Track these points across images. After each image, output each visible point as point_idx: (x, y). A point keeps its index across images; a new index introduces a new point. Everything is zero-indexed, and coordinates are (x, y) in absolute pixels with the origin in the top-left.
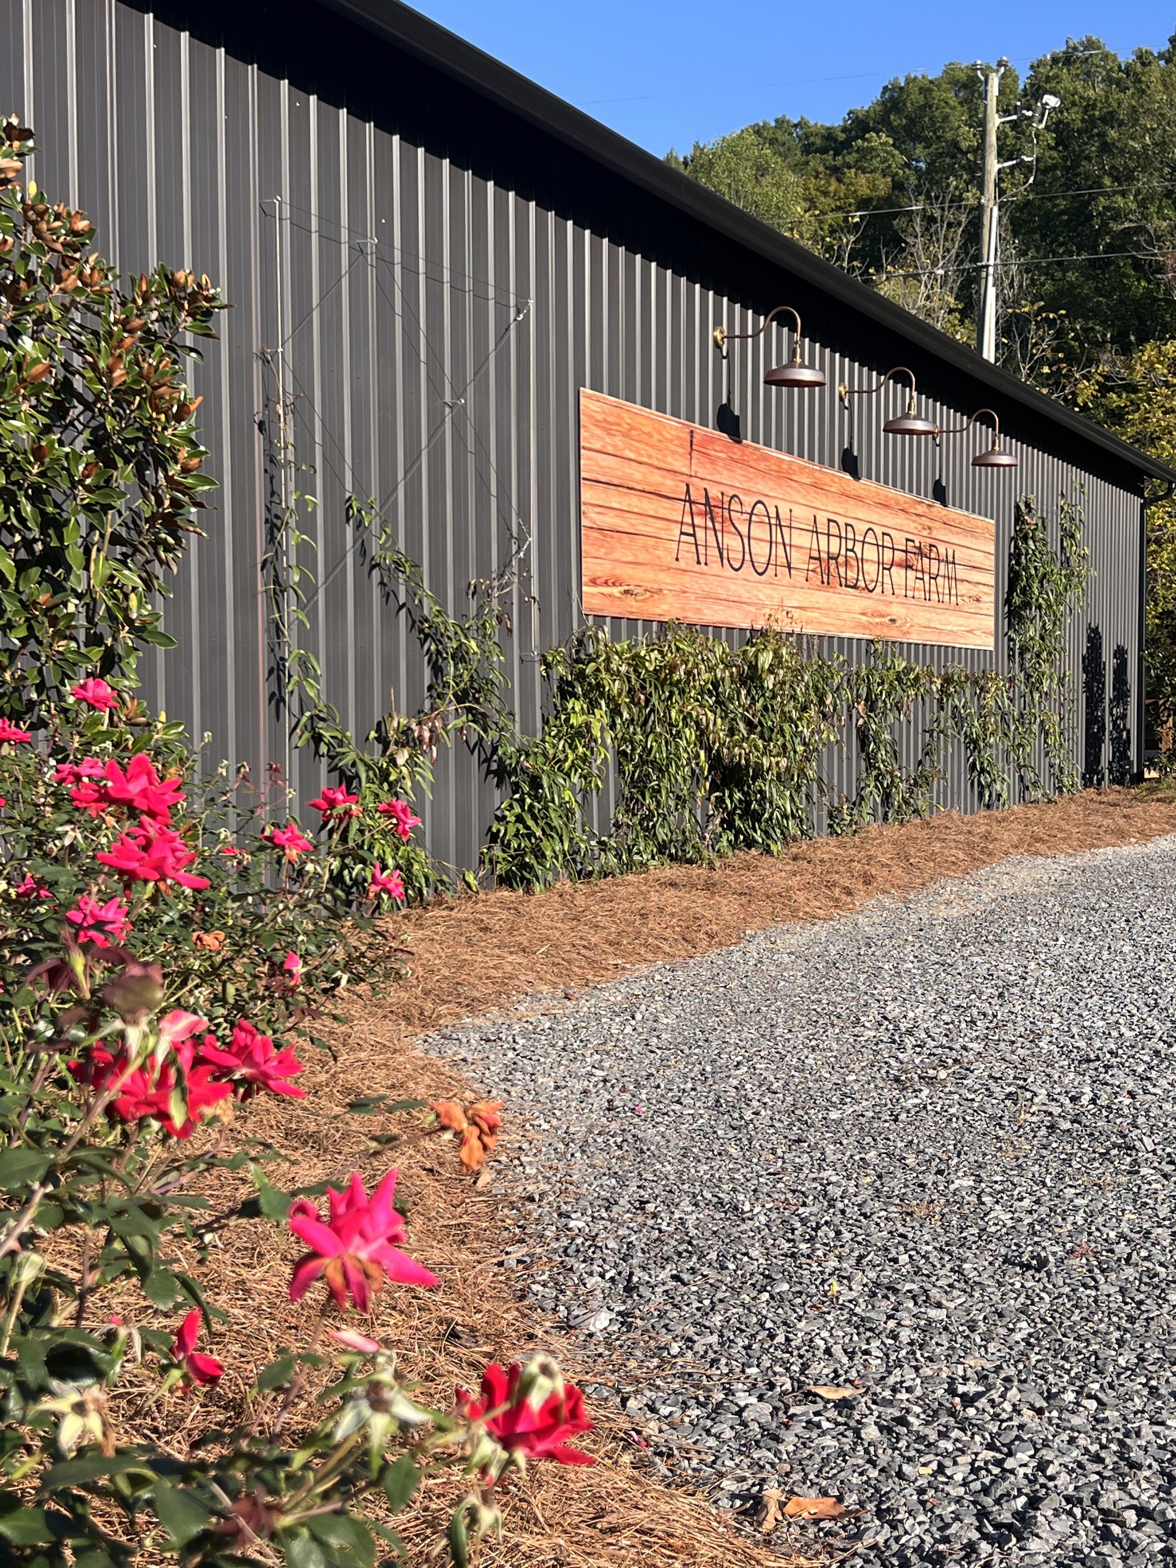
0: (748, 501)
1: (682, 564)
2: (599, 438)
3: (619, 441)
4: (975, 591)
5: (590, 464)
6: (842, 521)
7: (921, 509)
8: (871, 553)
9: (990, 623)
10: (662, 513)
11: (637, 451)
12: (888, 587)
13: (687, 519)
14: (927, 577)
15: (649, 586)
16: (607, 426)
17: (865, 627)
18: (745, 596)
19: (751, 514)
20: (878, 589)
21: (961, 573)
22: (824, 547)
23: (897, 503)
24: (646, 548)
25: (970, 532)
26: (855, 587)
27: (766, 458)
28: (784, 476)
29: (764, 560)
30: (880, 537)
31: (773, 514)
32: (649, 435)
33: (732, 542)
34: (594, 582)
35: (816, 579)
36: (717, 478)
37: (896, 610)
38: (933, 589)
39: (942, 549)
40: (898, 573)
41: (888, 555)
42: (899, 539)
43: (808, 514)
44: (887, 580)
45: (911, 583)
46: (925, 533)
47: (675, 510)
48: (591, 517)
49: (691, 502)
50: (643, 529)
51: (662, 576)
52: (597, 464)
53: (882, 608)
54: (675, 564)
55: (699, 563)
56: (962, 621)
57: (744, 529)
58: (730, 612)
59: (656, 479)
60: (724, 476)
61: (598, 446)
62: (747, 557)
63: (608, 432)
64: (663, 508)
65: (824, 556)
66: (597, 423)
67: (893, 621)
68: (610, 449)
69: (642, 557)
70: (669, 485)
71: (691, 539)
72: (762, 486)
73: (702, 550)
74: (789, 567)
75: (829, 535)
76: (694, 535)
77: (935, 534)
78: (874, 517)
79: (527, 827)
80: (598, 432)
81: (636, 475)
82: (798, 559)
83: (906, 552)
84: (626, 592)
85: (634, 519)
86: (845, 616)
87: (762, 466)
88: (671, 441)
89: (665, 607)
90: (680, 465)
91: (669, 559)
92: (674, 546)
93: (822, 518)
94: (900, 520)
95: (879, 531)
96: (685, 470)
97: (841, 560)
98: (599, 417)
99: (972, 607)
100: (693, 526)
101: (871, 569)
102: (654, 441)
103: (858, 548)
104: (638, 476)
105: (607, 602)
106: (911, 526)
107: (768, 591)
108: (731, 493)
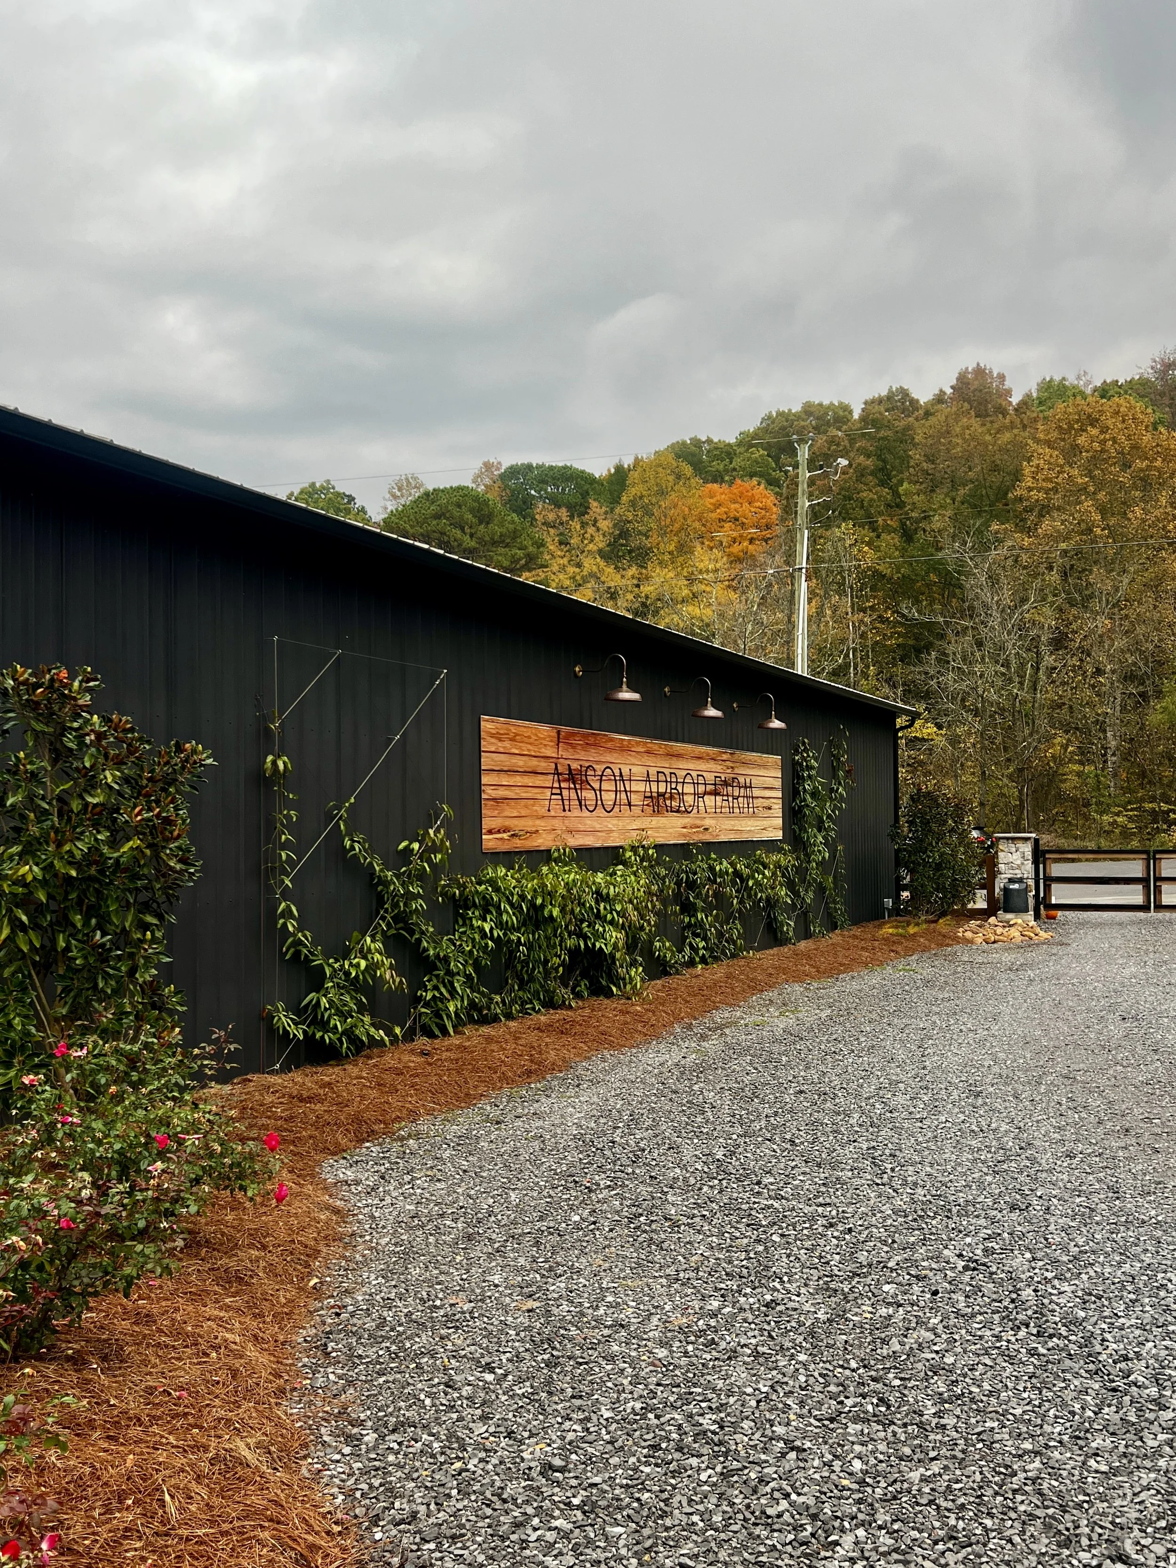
0: (599, 768)
1: (552, 813)
2: (493, 743)
3: (507, 744)
4: (766, 803)
5: (486, 761)
6: (667, 772)
7: (725, 757)
8: (689, 789)
9: (779, 822)
10: (538, 783)
11: (520, 748)
12: (702, 809)
13: (556, 785)
14: (730, 799)
15: (529, 829)
16: (498, 737)
17: (684, 835)
18: (598, 827)
19: (602, 775)
20: (695, 811)
21: (756, 793)
22: (654, 789)
23: (708, 755)
24: (526, 806)
25: (764, 766)
26: (678, 811)
27: (612, 740)
28: (624, 749)
29: (611, 803)
30: (695, 778)
31: (617, 773)
32: (529, 737)
33: (589, 795)
34: (490, 832)
35: (649, 810)
36: (577, 757)
37: (708, 822)
38: (736, 805)
39: (741, 780)
40: (709, 800)
41: (701, 789)
42: (710, 777)
43: (644, 770)
44: (701, 804)
45: (719, 804)
46: (729, 771)
47: (548, 781)
48: (488, 793)
49: (558, 774)
50: (524, 795)
51: (538, 822)
52: (493, 760)
53: (698, 822)
54: (548, 814)
55: (564, 810)
56: (758, 823)
57: (596, 785)
58: (587, 838)
59: (534, 763)
60: (582, 755)
61: (493, 749)
62: (599, 802)
63: (500, 740)
64: (539, 781)
65: (655, 795)
66: (492, 736)
67: (706, 829)
68: (501, 750)
69: (523, 812)
70: (543, 765)
71: (559, 797)
72: (609, 758)
73: (566, 802)
74: (630, 805)
75: (658, 781)
76: (561, 794)
77: (736, 771)
78: (691, 766)
79: (441, 994)
80: (493, 740)
81: (520, 763)
82: (635, 799)
83: (715, 784)
84: (513, 835)
85: (517, 790)
86: (670, 830)
87: (609, 745)
88: (544, 739)
89: (540, 841)
90: (550, 752)
91: (543, 811)
92: (547, 802)
93: (653, 771)
94: (712, 766)
95: (694, 774)
96: (554, 755)
97: (667, 796)
98: (494, 731)
99: (768, 813)
100: (560, 788)
101: (689, 799)
102: (531, 741)
103: (680, 788)
104: (521, 763)
105: (500, 843)
106: (719, 768)
107: (615, 821)
108: (587, 764)
